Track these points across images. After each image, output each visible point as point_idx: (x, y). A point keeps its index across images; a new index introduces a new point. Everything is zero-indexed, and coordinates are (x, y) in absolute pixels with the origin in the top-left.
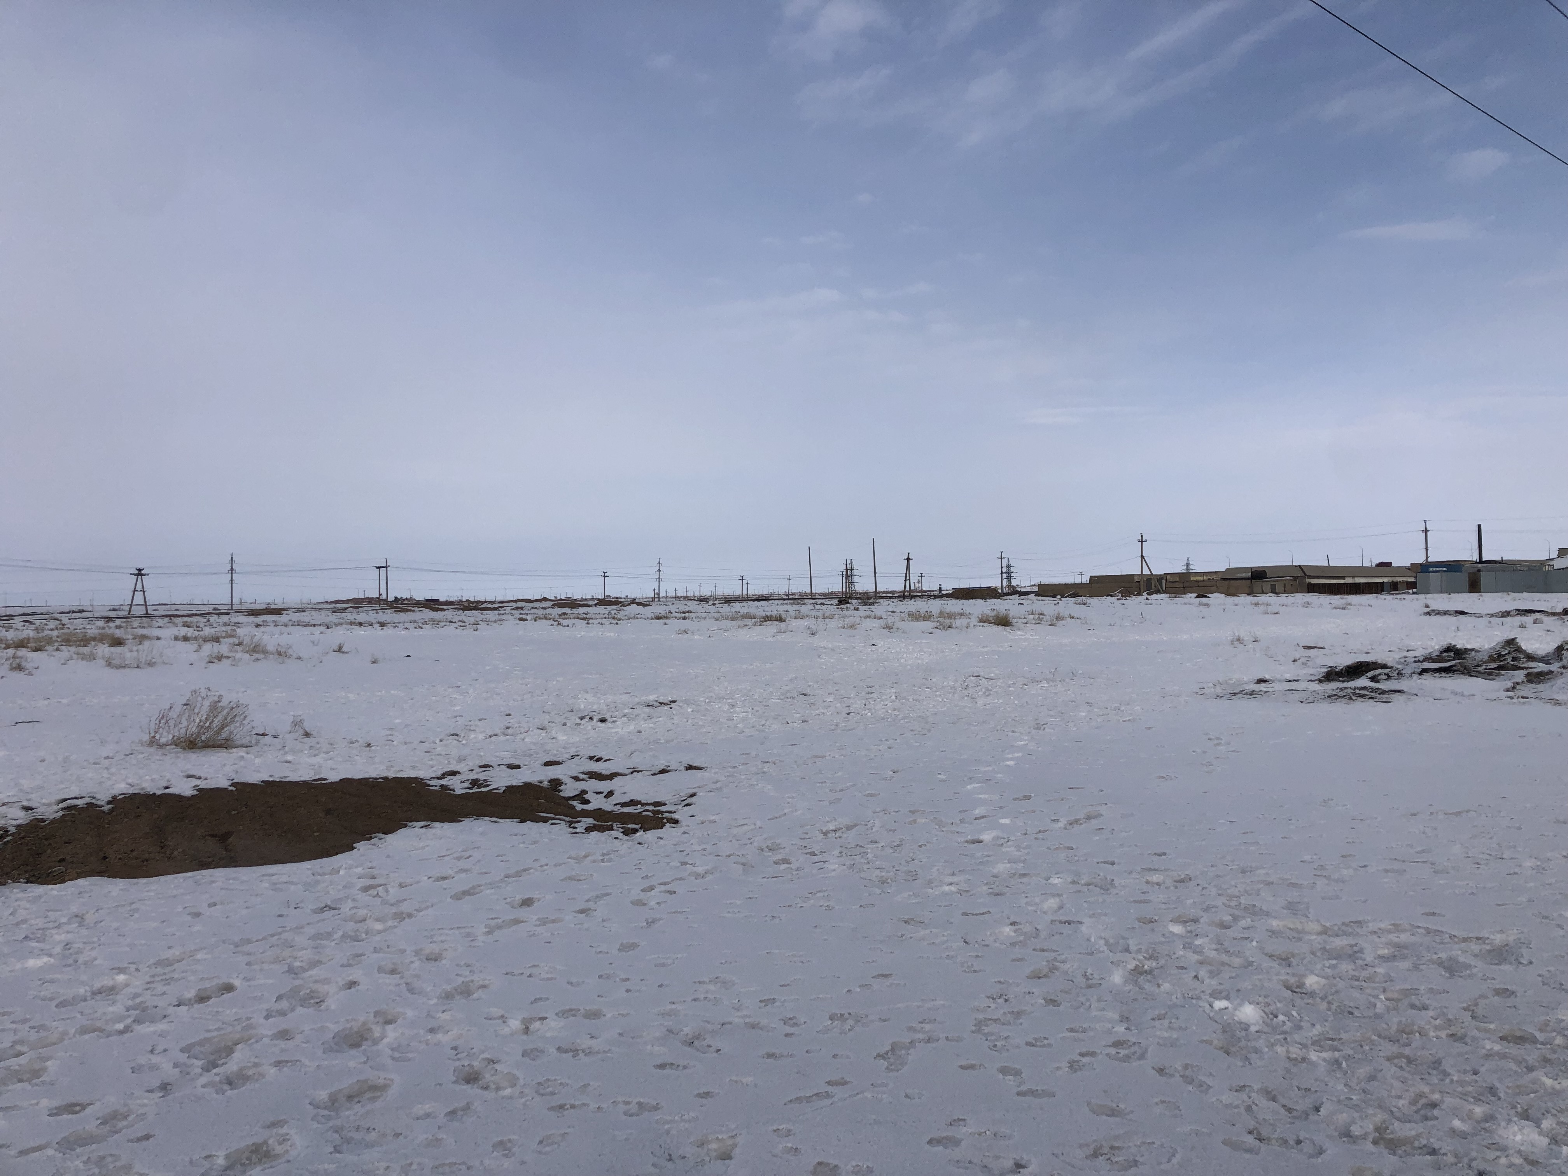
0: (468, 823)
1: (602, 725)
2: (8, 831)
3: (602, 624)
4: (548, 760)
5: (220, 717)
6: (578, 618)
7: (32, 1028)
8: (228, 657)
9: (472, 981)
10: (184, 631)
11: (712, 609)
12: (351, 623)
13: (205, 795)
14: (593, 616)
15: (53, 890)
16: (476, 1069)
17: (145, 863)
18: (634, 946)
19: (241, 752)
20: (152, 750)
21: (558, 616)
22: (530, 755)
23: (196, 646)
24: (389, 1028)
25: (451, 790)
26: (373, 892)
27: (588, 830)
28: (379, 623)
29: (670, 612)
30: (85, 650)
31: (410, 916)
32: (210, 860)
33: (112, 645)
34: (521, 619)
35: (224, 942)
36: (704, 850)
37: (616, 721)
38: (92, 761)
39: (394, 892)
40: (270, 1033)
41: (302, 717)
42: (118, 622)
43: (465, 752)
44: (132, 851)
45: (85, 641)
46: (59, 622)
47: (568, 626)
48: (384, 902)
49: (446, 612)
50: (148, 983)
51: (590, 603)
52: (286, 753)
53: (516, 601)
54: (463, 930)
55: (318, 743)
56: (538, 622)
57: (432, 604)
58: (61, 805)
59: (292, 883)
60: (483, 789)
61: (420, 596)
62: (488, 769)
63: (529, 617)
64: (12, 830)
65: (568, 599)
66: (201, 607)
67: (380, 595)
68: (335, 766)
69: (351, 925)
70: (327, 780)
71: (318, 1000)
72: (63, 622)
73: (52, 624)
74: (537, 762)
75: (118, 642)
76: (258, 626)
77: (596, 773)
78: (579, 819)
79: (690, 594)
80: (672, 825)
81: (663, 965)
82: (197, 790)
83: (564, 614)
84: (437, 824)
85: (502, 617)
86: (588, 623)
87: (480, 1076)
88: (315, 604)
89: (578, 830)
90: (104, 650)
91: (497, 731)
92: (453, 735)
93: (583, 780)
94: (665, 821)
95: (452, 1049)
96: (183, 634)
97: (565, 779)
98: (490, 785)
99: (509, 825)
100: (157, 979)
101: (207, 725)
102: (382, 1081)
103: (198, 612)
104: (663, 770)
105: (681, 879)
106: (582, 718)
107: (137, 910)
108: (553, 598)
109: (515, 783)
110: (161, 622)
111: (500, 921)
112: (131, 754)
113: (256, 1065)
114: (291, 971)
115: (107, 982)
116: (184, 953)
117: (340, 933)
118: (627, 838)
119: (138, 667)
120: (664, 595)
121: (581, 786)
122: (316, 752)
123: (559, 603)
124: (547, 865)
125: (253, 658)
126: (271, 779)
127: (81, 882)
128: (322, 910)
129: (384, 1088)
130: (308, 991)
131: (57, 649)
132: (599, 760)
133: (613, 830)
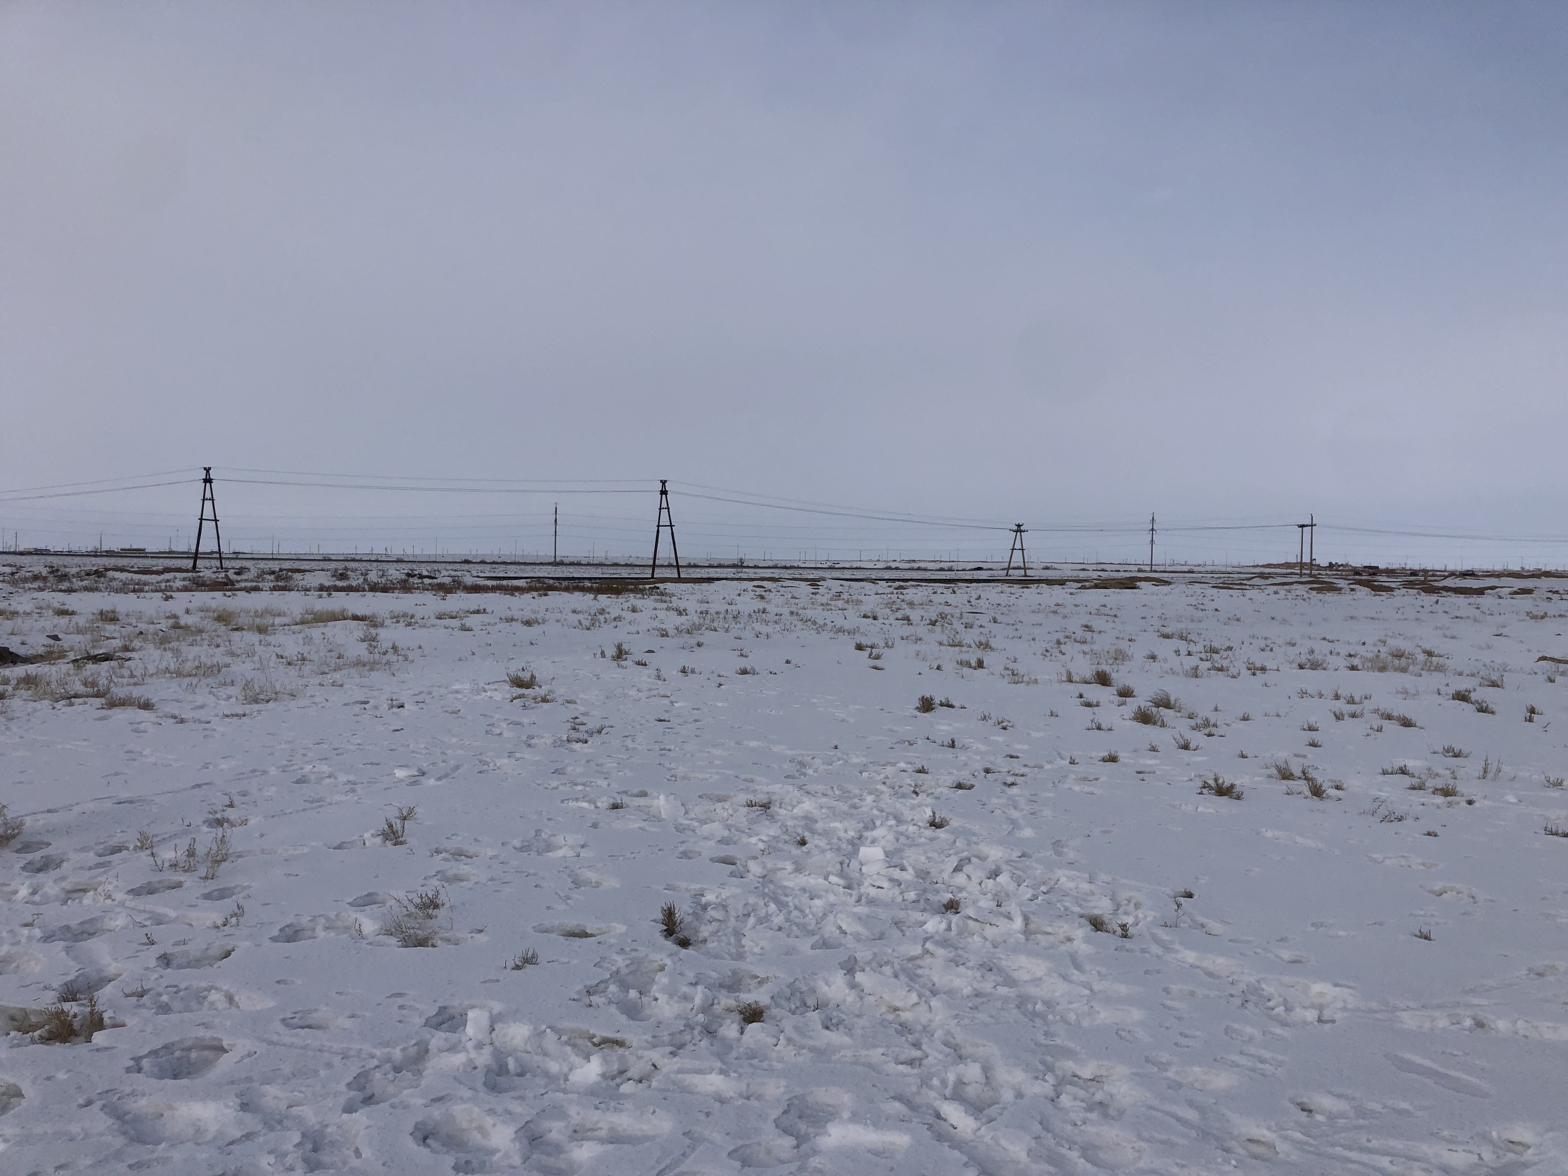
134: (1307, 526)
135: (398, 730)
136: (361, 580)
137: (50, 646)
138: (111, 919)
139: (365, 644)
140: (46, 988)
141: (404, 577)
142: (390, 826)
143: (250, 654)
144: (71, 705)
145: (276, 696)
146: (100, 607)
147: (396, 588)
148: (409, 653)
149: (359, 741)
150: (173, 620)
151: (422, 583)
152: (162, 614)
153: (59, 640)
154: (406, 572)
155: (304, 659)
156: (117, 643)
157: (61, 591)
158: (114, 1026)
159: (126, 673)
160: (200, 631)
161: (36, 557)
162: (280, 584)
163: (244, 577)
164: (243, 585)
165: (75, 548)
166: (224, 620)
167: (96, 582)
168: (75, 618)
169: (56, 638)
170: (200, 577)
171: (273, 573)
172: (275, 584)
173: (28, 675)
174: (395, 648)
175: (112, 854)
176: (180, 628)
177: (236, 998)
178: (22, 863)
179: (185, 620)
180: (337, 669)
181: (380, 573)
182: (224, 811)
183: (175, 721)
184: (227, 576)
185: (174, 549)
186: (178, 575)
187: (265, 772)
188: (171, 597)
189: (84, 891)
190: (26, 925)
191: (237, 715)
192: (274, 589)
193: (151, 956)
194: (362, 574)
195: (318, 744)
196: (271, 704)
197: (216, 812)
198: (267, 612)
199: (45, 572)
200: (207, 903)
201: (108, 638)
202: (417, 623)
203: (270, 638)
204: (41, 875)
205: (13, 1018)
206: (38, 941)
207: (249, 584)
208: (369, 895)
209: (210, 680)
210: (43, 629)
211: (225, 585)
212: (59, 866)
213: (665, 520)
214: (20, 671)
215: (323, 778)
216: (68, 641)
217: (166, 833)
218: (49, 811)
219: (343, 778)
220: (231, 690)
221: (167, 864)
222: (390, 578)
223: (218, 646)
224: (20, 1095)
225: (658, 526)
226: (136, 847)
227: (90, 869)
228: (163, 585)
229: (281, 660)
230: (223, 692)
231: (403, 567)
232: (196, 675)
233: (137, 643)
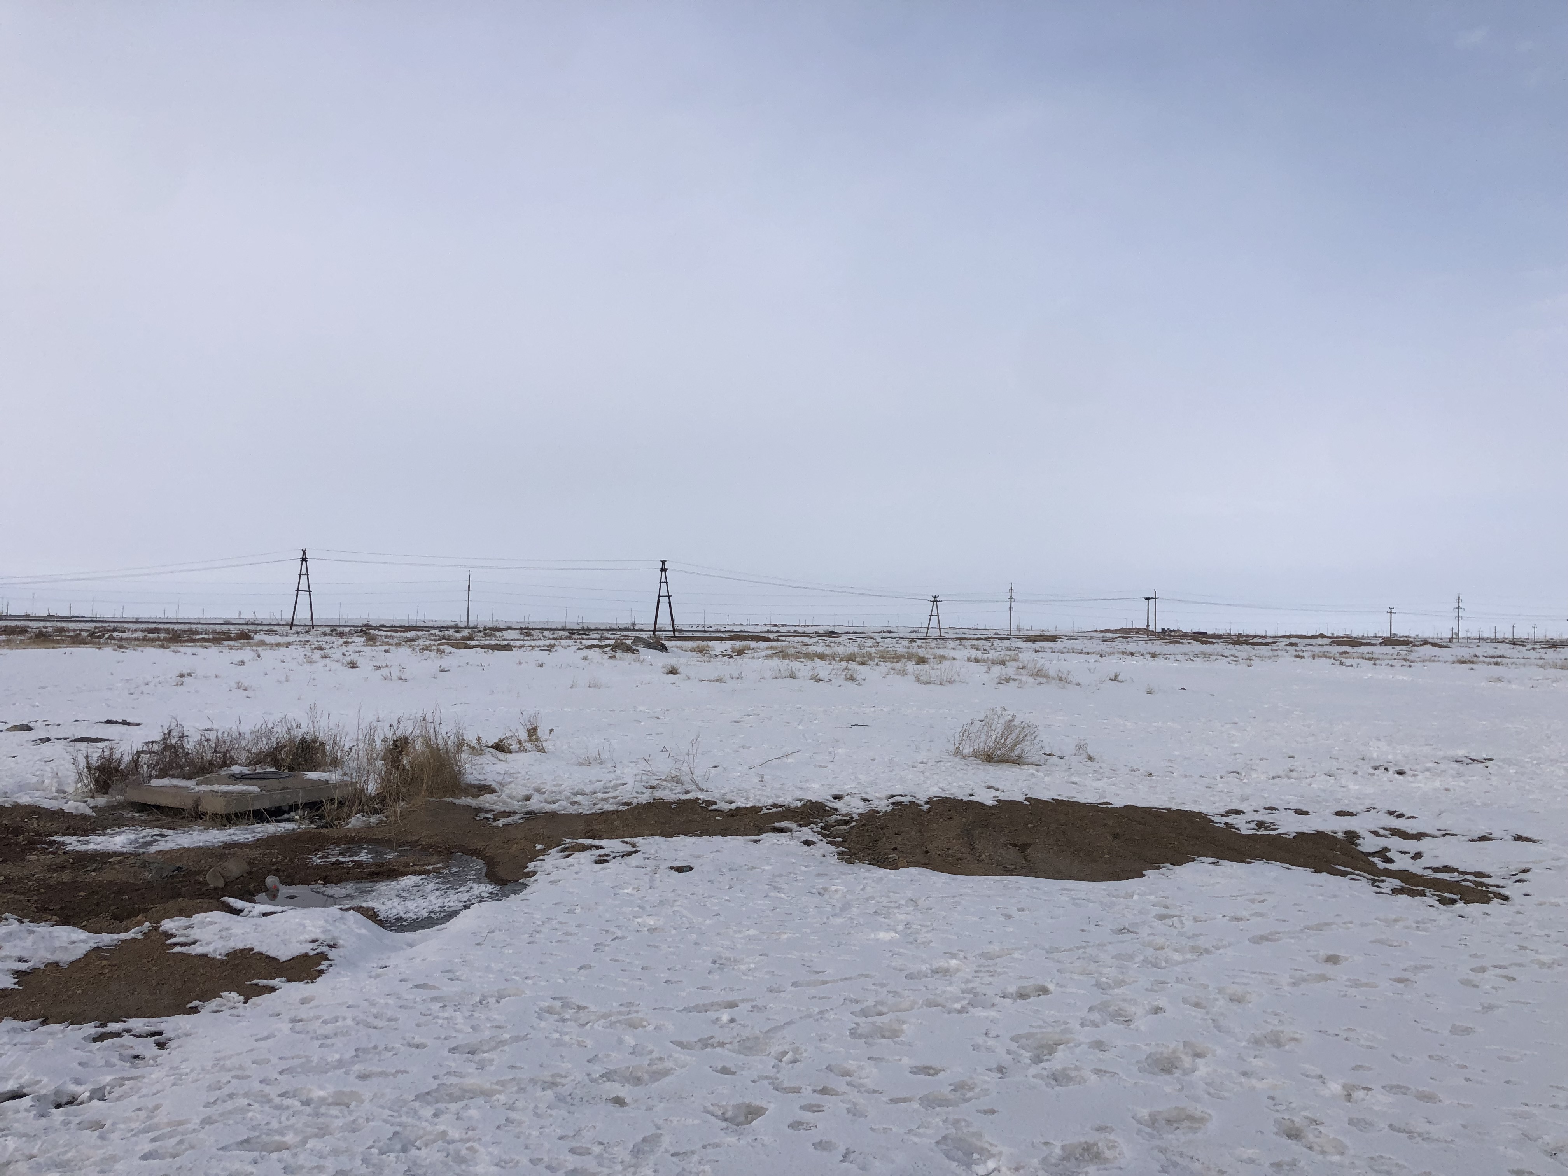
0: (1258, 866)
1: (1401, 777)
2: (852, 818)
3: (1392, 666)
4: (1340, 810)
5: (1013, 736)
6: (1363, 658)
7: (889, 992)
8: (1014, 680)
9: (1283, 1032)
10: (974, 654)
11: (1533, 654)
12: (1123, 653)
13: (1004, 806)
14: (1380, 657)
15: (891, 874)
16: (1297, 1125)
17: (960, 861)
18: (1467, 1031)
19: (1032, 770)
20: (957, 759)
21: (1338, 655)
22: (1319, 802)
23: (986, 669)
24: (1199, 1061)
25: (1236, 829)
26: (1169, 921)
27: (1395, 891)
28: (1150, 654)
29: (1476, 656)
30: (898, 666)
31: (1207, 951)
32: (1013, 867)
33: (918, 663)
34: (1297, 657)
35: (1036, 946)
36: (1548, 936)
37: (1417, 775)
38: (910, 764)
39: (1189, 924)
40: (1087, 1041)
41: (1086, 741)
42: (919, 642)
43: (1248, 791)
44: (948, 849)
45: (897, 658)
46: (874, 641)
47: (1352, 666)
48: (1181, 934)
49: (1216, 645)
50: (976, 972)
51: (1374, 642)
52: (1072, 775)
53: (1289, 637)
54: (1266, 977)
55: (1101, 768)
56: (1317, 660)
57: (1200, 637)
58: (891, 800)
59: (1089, 900)
60: (1271, 833)
61: (1187, 628)
62: (1273, 812)
63: (1305, 654)
64: (856, 817)
65: (1347, 636)
66: (985, 632)
67: (1148, 626)
68: (1118, 792)
69: (1150, 951)
70: (1110, 804)
71: (1127, 1019)
72: (877, 641)
73: (870, 642)
74: (1328, 811)
75: (922, 661)
76: (1037, 651)
77: (1399, 830)
78: (1382, 878)
79: (1499, 636)
80: (1501, 901)
81: (1508, 1059)
82: (997, 801)
83: (1345, 652)
84: (1225, 862)
85: (1276, 653)
86: (1375, 664)
87: (1302, 1134)
88: (1085, 632)
89: (1383, 890)
90: (911, 666)
91: (1281, 773)
92: (1233, 772)
93: (1383, 836)
94: (1491, 895)
95: (1269, 1097)
96: (974, 656)
97: (1362, 833)
98: (1277, 829)
99: (1302, 875)
100: (982, 969)
101: (1002, 741)
102: (1198, 1114)
103: (982, 637)
104: (1484, 836)
105: (1521, 965)
106: (1375, 768)
107: (959, 903)
108: (1329, 635)
109: (1305, 830)
110: (953, 644)
111: (1304, 973)
112: (941, 761)
113: (1077, 1068)
114: (1098, 985)
115: (943, 964)
116: (1003, 949)
117: (1142, 958)
118: (1444, 907)
119: (940, 684)
120: (1465, 635)
121: (1382, 842)
122: (1099, 777)
123: (1338, 641)
124: (1351, 923)
125: (1037, 681)
126: (1060, 798)
127: (913, 870)
128: (1121, 931)
129: (1202, 1120)
130: (1116, 1008)
131: (877, 664)
132: (1400, 816)
133: (1425, 896)
134: (1152, 598)
213: (664, 592)
225: (659, 596)
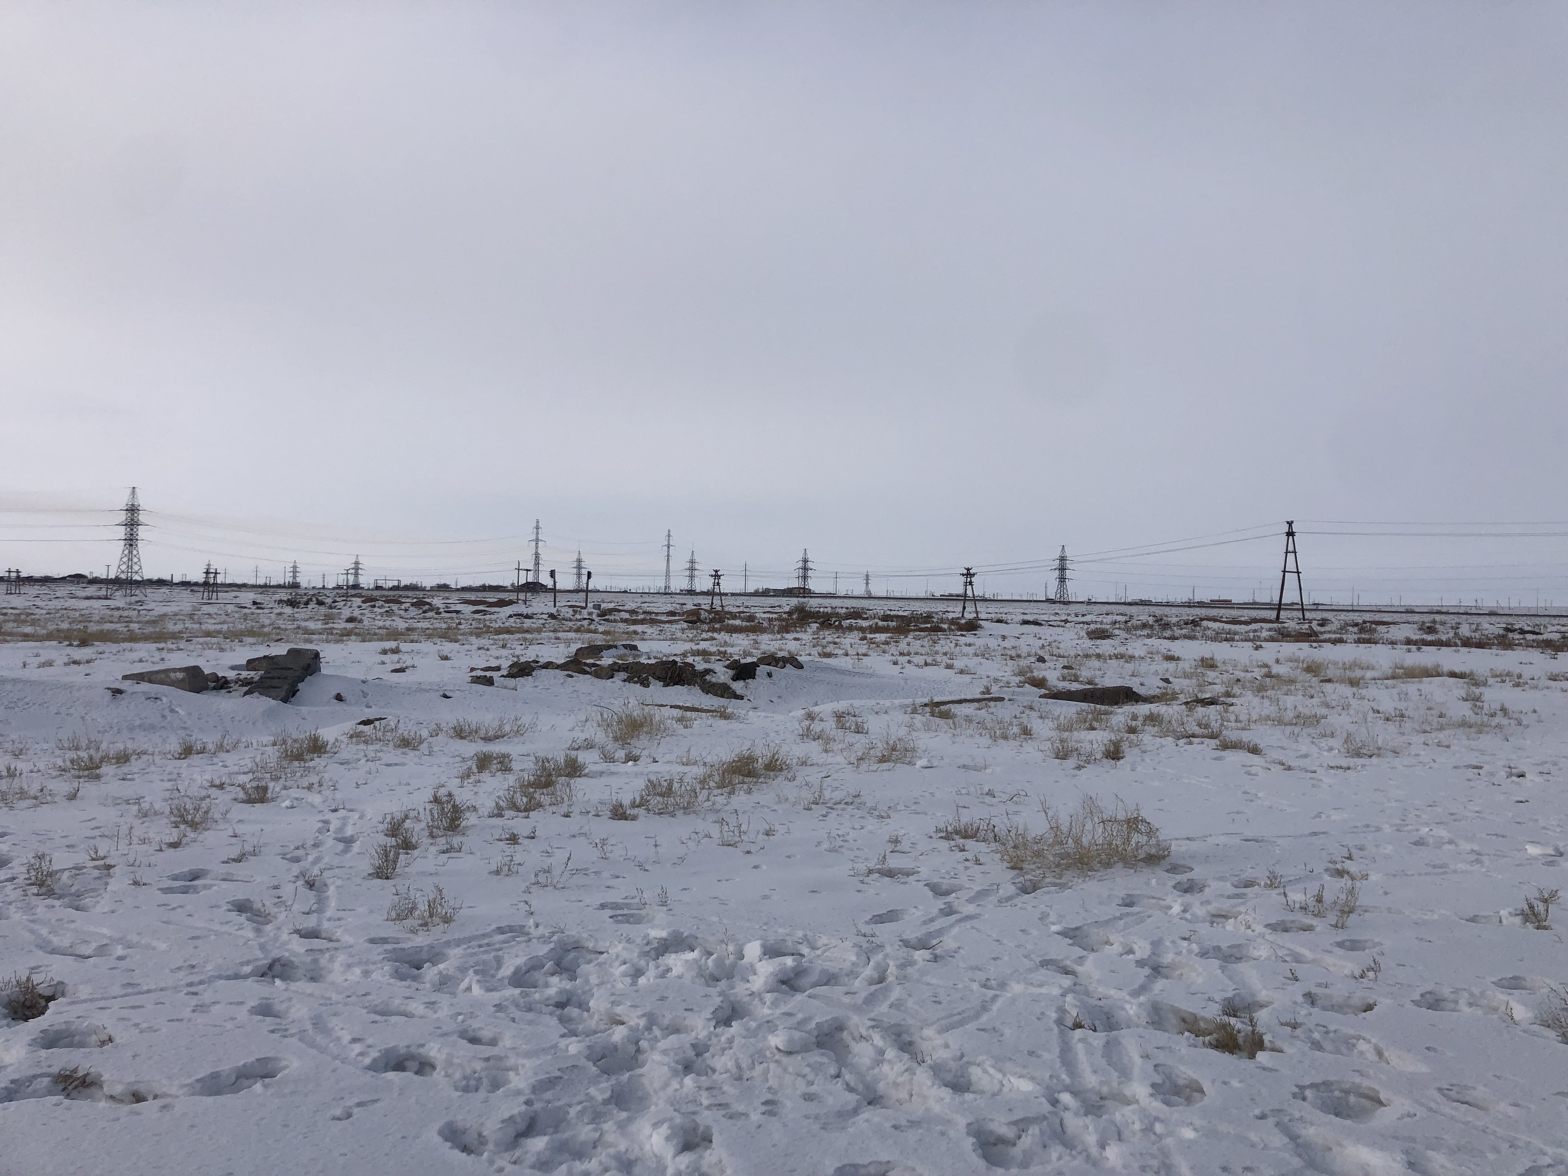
135: (1522, 802)
136: (1451, 635)
137: (1165, 688)
138: (1254, 948)
139: (1469, 704)
140: (1209, 999)
141: (1501, 632)
142: (1531, 907)
143: (1346, 707)
144: (1191, 743)
145: (1377, 753)
146: (1201, 655)
147: (1493, 644)
148: (1522, 716)
149: (1477, 809)
150: (1266, 669)
151: (1524, 639)
152: (1254, 663)
153: (1170, 683)
154: (1504, 626)
155: (1402, 716)
156: (1219, 689)
157: (1165, 638)
158: (1273, 1050)
159: (1233, 718)
160: (1292, 681)
161: (1141, 607)
162: (1363, 636)
163: (1327, 628)
164: (1327, 636)
165: (1172, 599)
166: (1313, 671)
167: (1193, 631)
168: (1181, 664)
169: (1167, 681)
170: (1284, 627)
171: (1356, 625)
172: (1359, 636)
173: (1151, 713)
174: (1504, 710)
175: (1245, 887)
176: (1273, 677)
177: (1386, 1054)
178: (1173, 883)
179: (1276, 669)
180: (1441, 728)
181: (1474, 627)
182: (1343, 862)
183: (1282, 767)
184: (1310, 627)
185: (1258, 600)
186: (1263, 625)
187: (1378, 829)
188: (1261, 647)
189: (1226, 917)
190: (1185, 939)
191: (1341, 768)
192: (1359, 641)
193: (1296, 991)
194: (1452, 628)
195: (1430, 806)
196: (1374, 760)
197: (1335, 862)
198: (1354, 665)
199: (1151, 620)
200: (1341, 952)
201: (1210, 684)
202: (1527, 683)
203: (1364, 692)
204: (1188, 895)
205: (1184, 1020)
206: (1196, 955)
207: (1333, 636)
208: (1515, 978)
209: (1311, 730)
210: (1156, 673)
211: (1309, 637)
212: (1201, 890)
214: (1143, 709)
215: (1444, 844)
216: (1178, 684)
217: (1291, 875)
218: (1188, 839)
219: (1465, 846)
220: (1331, 742)
221: (1297, 906)
222: (1486, 632)
223: (1312, 697)
224: (1201, 1091)
226: (1266, 885)
227: (1229, 897)
228: (1251, 635)
229: (1378, 715)
230: (1324, 743)
231: (1498, 620)
232: (1296, 724)
233: (1236, 690)
